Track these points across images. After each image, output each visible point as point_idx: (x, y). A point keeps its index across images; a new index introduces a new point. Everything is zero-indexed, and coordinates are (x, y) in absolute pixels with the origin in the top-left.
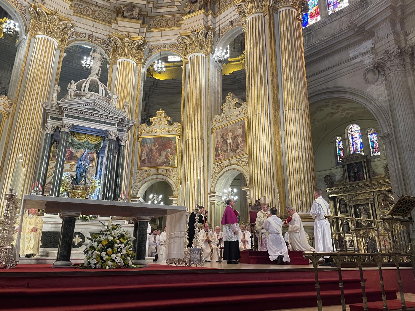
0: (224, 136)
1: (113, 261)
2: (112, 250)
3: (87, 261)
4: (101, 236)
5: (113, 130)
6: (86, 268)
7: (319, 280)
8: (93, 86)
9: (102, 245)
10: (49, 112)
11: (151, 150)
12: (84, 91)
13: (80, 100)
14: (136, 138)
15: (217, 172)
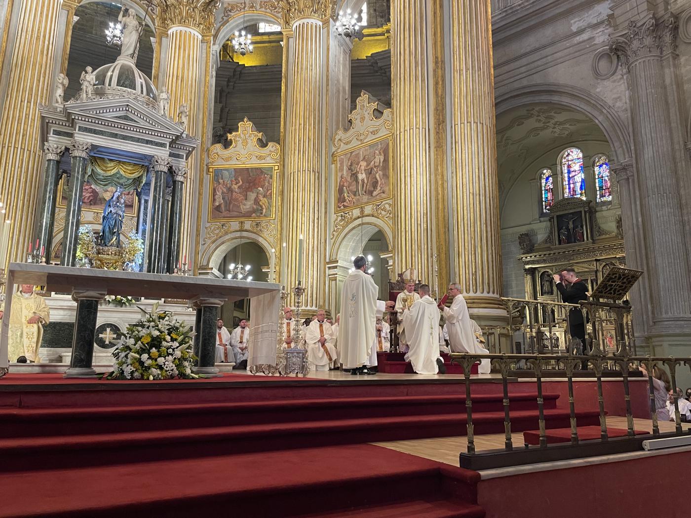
0: (353, 168)
1: (160, 368)
2: (158, 351)
3: (119, 368)
4: (140, 329)
5: (162, 154)
6: (116, 378)
7: (472, 396)
8: (124, 77)
9: (142, 343)
10: (50, 121)
11: (230, 190)
12: (110, 85)
13: (104, 102)
14: (204, 168)
15: (341, 227)
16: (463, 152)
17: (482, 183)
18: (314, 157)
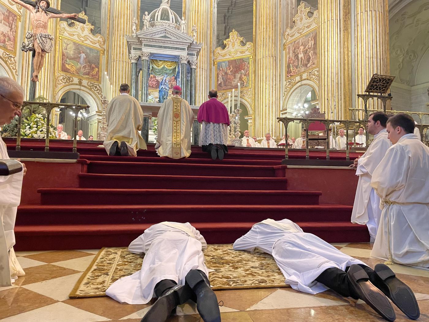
0: (296, 51)
5: (183, 54)
8: (164, 15)
10: (131, 43)
11: (226, 73)
12: (157, 20)
13: (154, 29)
14: (212, 62)
15: (289, 89)
16: (362, 31)
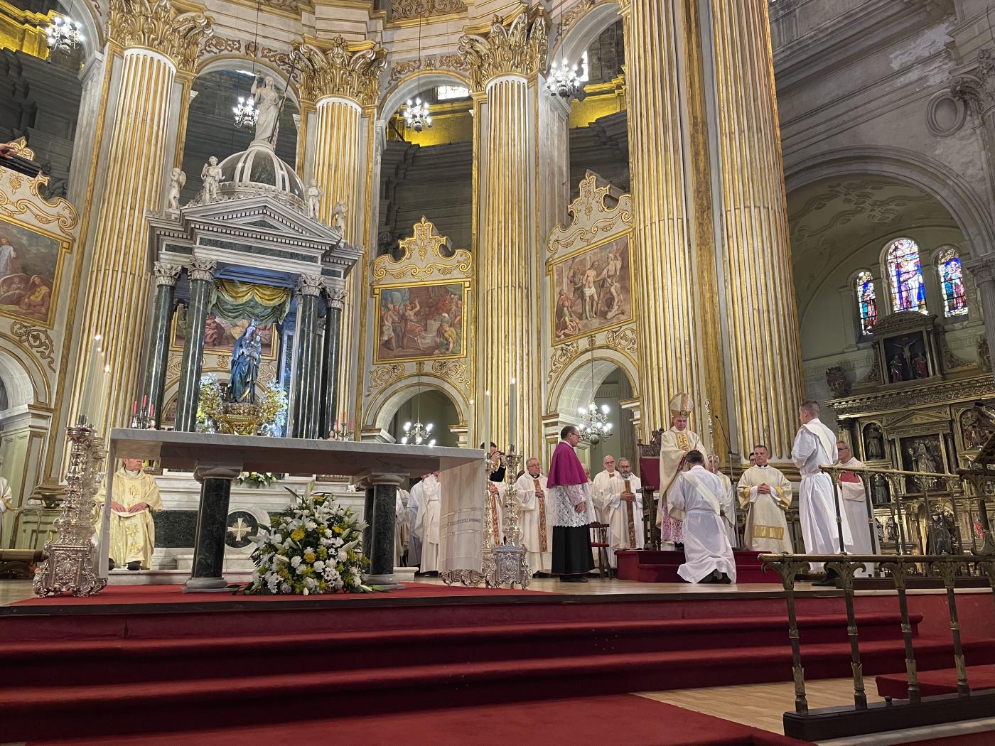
1: (318, 576)
2: (315, 552)
3: (260, 577)
4: (289, 519)
5: (311, 272)
6: (257, 593)
8: (260, 169)
9: (292, 540)
10: (163, 233)
11: (403, 318)
12: (241, 180)
13: (233, 203)
14: (367, 289)
15: (562, 366)
16: (741, 250)
17: (771, 294)
18: (521, 267)
